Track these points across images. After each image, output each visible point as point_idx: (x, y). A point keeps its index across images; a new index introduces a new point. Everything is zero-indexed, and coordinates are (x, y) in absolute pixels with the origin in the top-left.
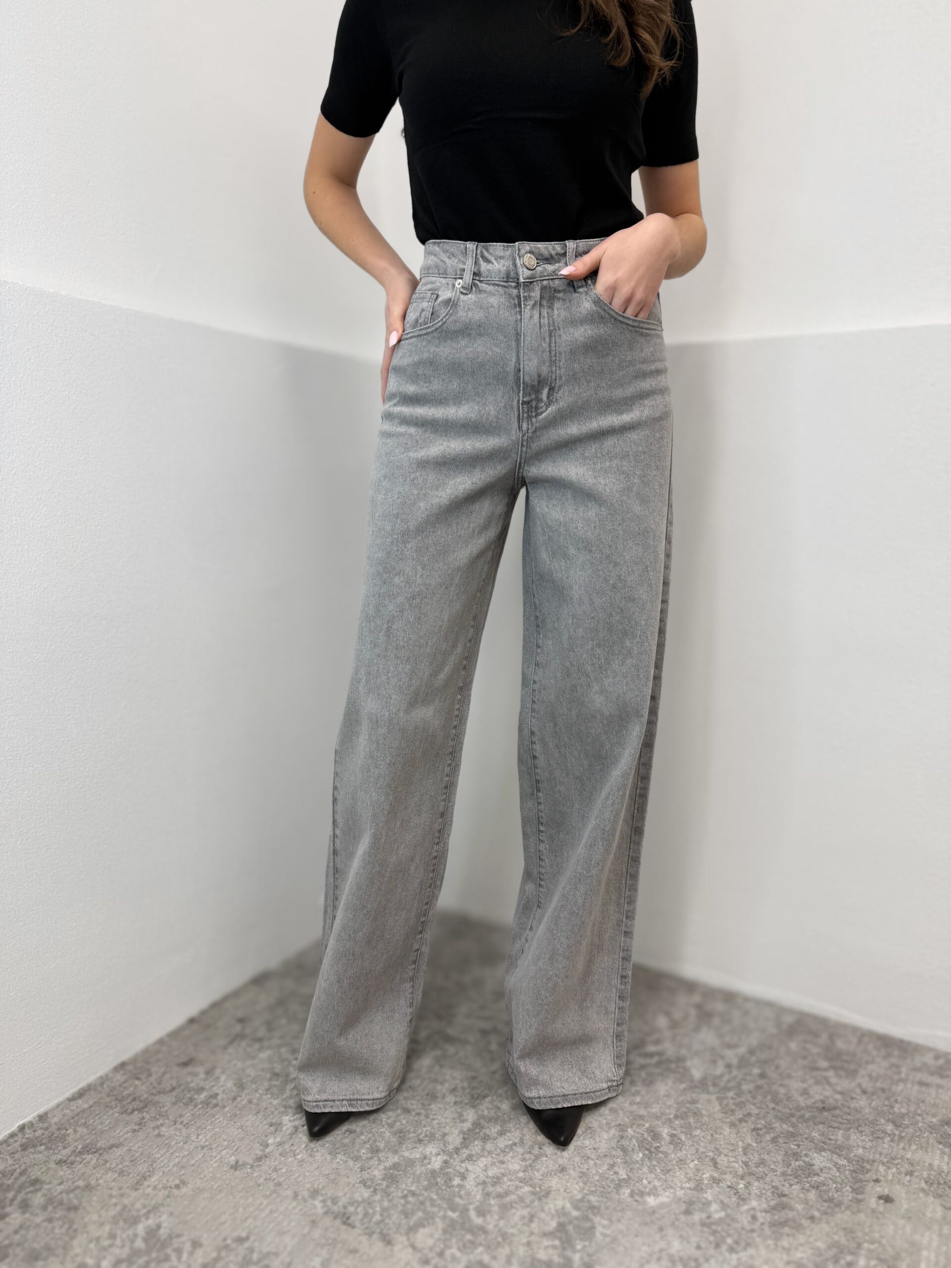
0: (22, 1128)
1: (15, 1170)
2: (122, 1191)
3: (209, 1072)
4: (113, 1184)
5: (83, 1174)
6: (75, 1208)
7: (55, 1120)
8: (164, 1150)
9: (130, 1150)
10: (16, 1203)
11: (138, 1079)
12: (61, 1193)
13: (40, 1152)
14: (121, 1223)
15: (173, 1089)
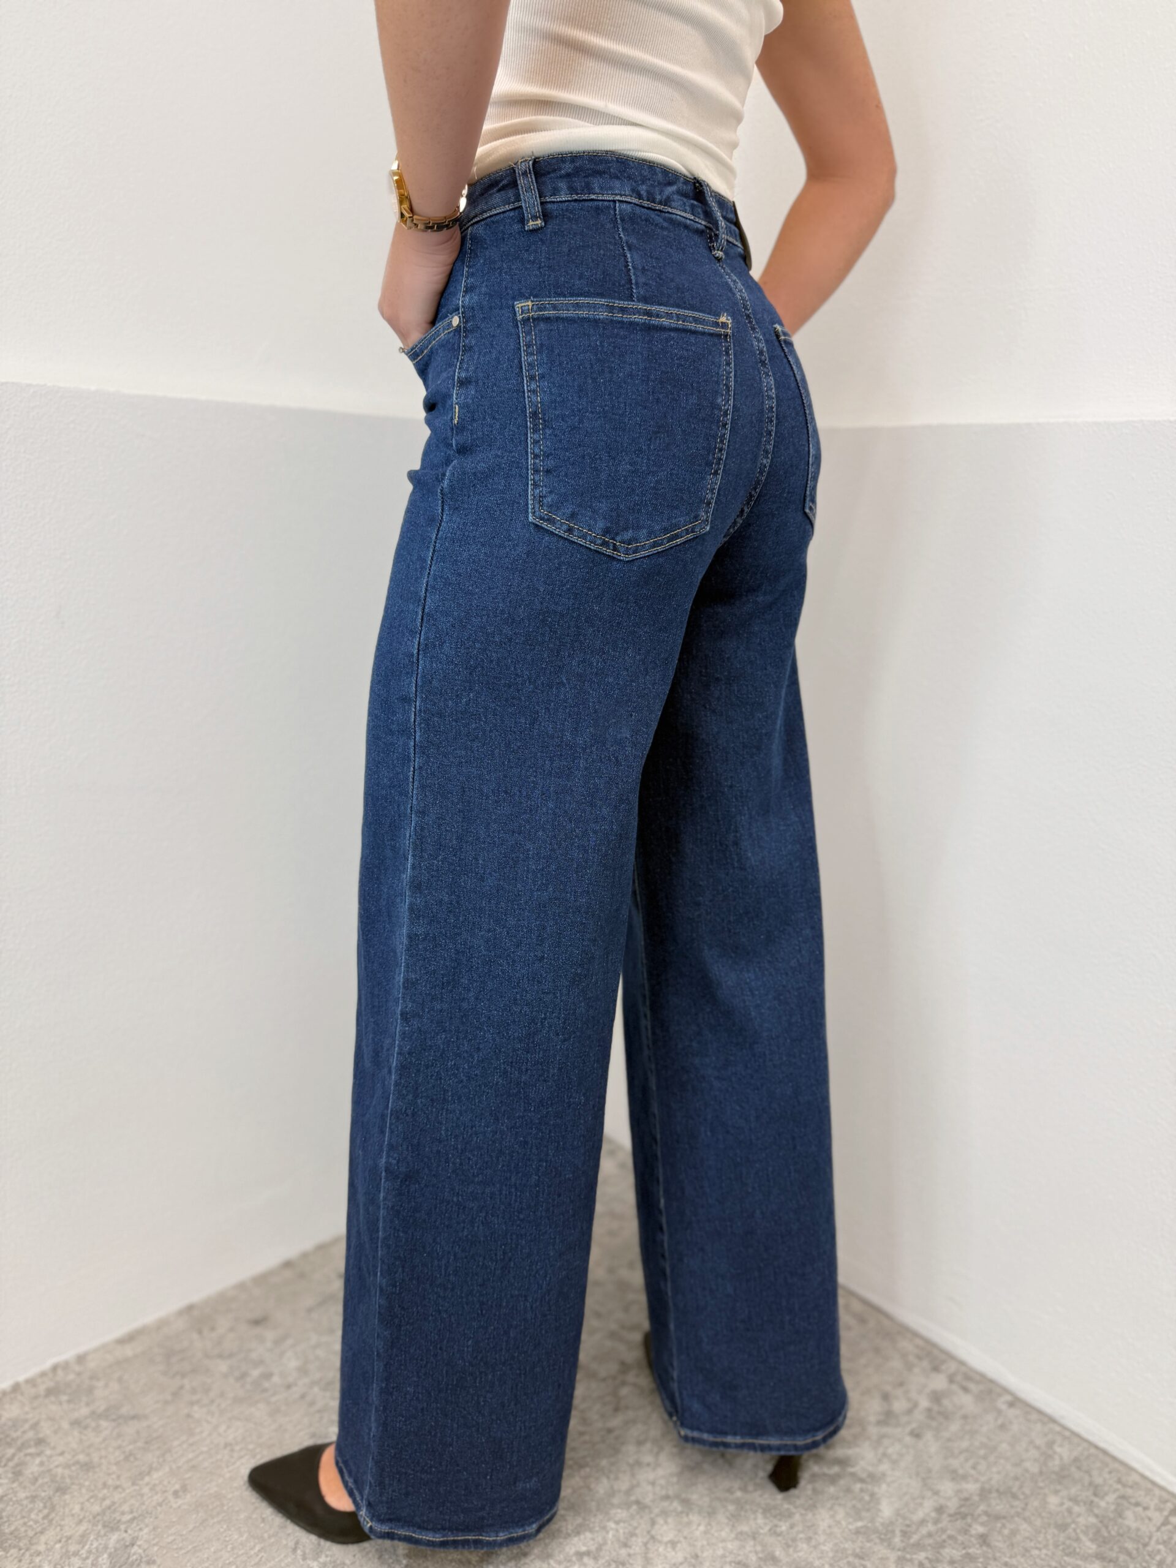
0: (55, 1368)
1: (26, 1421)
2: (118, 1483)
3: (278, 1342)
4: (114, 1468)
5: (90, 1446)
6: (61, 1490)
7: (92, 1364)
8: (184, 1438)
9: (149, 1427)
10: (11, 1464)
11: (200, 1332)
12: (57, 1467)
13: (61, 1403)
14: (100, 1527)
15: (231, 1356)
